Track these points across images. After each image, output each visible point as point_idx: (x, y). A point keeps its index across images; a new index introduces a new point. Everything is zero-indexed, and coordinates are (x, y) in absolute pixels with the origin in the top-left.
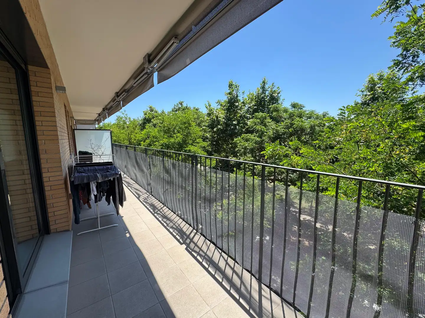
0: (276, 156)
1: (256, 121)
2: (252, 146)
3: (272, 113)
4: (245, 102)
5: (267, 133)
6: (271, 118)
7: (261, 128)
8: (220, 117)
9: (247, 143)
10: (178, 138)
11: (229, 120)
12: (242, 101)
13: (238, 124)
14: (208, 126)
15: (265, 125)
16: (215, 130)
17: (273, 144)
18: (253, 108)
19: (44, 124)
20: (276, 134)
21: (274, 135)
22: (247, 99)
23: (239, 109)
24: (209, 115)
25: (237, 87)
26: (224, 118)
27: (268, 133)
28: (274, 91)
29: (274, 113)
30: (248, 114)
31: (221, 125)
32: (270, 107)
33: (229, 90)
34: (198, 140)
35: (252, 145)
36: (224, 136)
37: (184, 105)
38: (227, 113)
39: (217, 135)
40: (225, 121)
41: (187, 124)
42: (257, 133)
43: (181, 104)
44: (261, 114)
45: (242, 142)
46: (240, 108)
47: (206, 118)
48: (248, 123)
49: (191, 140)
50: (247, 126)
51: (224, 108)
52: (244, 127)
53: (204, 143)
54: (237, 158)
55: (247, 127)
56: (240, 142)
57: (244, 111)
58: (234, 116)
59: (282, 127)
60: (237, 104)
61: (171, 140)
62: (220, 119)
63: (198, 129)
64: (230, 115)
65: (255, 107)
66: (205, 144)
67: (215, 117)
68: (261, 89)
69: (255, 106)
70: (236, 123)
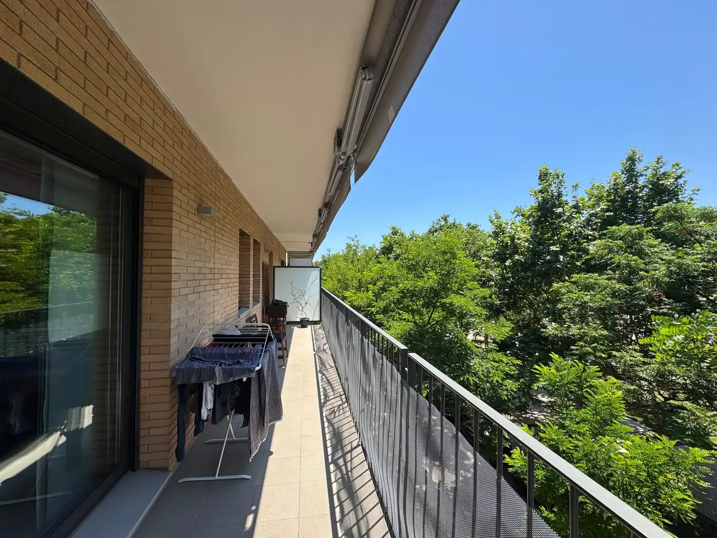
0: (702, 360)
1: (611, 244)
2: (604, 303)
3: (660, 224)
4: (581, 205)
5: (647, 271)
6: (657, 235)
7: (628, 260)
8: (519, 239)
9: (587, 295)
10: (431, 280)
11: (540, 244)
12: (571, 204)
13: (563, 251)
14: (493, 257)
15: (640, 253)
16: (507, 263)
17: (685, 320)
18: (603, 216)
19: (154, 270)
20: (678, 274)
21: (670, 278)
22: (587, 199)
23: (564, 221)
24: (496, 235)
25: (560, 178)
26: (527, 240)
27: (653, 273)
28: (664, 174)
29: (668, 225)
30: (588, 230)
31: (522, 254)
32: (653, 210)
33: (540, 184)
34: (469, 285)
35: (603, 300)
36: (529, 276)
37: (451, 220)
38: (536, 230)
39: (512, 273)
40: (531, 246)
41: (449, 255)
42: (614, 271)
43: (445, 220)
44: (625, 228)
45: (572, 292)
46: (568, 218)
47: (490, 241)
48: (590, 248)
49: (456, 282)
50: (588, 254)
51: (527, 221)
52: (580, 257)
53: (481, 289)
54: (562, 326)
55: (587, 257)
56: (568, 292)
57: (577, 223)
58: (553, 235)
59: (699, 256)
60: (560, 210)
61: (418, 283)
62: (519, 242)
63: (469, 261)
64: (542, 234)
65: (607, 214)
66: (486, 292)
67: (508, 238)
68: (623, 173)
69: (608, 210)
70: (558, 249)
